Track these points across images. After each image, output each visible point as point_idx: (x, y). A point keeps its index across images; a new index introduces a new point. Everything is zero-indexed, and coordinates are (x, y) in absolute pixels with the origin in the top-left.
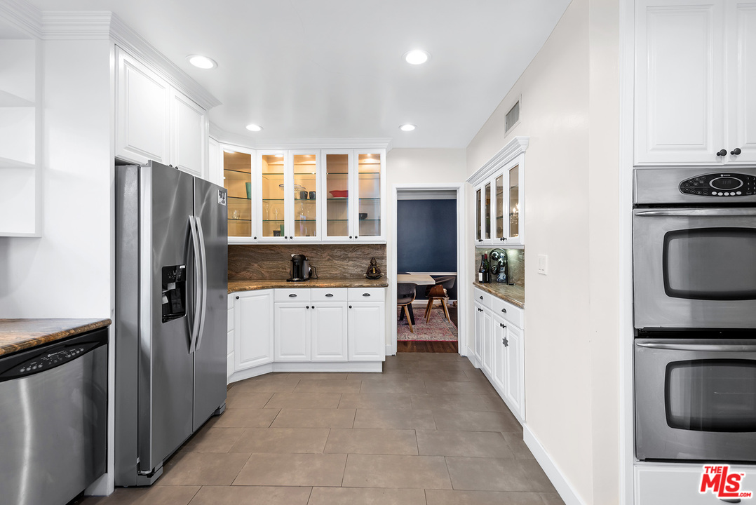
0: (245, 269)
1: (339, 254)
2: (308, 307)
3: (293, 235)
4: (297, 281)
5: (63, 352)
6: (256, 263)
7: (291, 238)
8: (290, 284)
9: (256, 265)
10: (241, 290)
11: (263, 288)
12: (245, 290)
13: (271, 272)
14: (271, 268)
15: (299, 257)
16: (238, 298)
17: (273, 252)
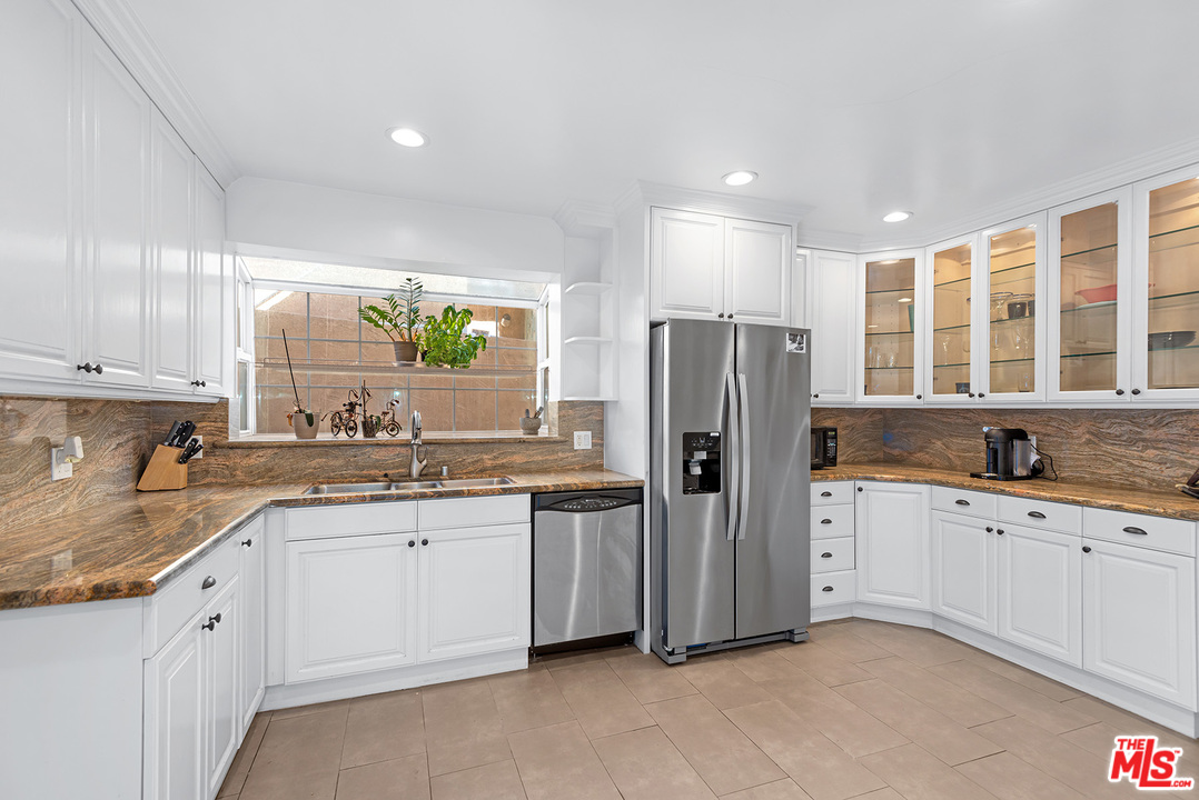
0: (921, 449)
1: (1115, 430)
2: (989, 530)
3: (986, 391)
4: (989, 478)
5: (598, 501)
6: (939, 440)
7: (981, 395)
8: (976, 482)
9: (939, 443)
10: (867, 479)
11: (907, 481)
12: (874, 479)
13: (965, 457)
14: (964, 451)
15: (1001, 434)
16: (860, 490)
17: (967, 422)
